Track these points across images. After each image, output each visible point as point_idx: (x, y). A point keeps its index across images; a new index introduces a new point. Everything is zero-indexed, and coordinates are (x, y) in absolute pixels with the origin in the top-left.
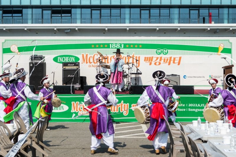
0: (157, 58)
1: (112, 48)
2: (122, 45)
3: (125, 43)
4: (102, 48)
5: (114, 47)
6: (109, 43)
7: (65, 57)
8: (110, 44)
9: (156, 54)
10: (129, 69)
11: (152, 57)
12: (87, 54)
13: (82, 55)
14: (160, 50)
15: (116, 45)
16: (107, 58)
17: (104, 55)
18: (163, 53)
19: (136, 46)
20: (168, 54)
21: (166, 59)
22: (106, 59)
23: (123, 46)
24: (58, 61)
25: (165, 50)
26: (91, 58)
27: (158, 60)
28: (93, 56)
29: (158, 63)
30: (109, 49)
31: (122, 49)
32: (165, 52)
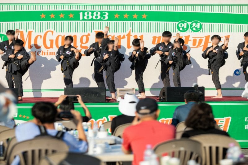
1: (84, 19)
2: (105, 14)
3: (111, 10)
4: (62, 19)
5: (88, 17)
6: (79, 10)
8: (81, 11)
9: (177, 30)
12: (30, 30)
14: (185, 24)
15: (92, 15)
18: (192, 29)
19: (135, 16)
21: (198, 40)
23: (108, 16)
25: (196, 23)
26: (39, 37)
28: (43, 34)
30: (79, 21)
31: (106, 22)
32: (196, 27)
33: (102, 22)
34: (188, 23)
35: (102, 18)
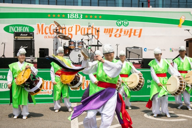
0: (118, 30)
1: (70, 18)
2: (80, 15)
3: (84, 13)
4: (59, 18)
5: (72, 17)
6: (67, 13)
7: (18, 27)
8: (68, 13)
9: (116, 25)
10: (88, 40)
11: (113, 29)
12: (43, 24)
13: (37, 25)
14: (121, 22)
15: (74, 16)
16: (65, 28)
17: (61, 26)
18: (124, 25)
19: (96, 17)
20: (128, 26)
21: (126, 31)
22: (64, 30)
23: (82, 16)
24: (10, 31)
25: (126, 21)
26: (47, 28)
27: (119, 32)
28: (49, 26)
29: (118, 35)
30: (67, 19)
31: (81, 20)
32: (126, 23)
33: (79, 20)
34: (122, 21)
35: (79, 18)
